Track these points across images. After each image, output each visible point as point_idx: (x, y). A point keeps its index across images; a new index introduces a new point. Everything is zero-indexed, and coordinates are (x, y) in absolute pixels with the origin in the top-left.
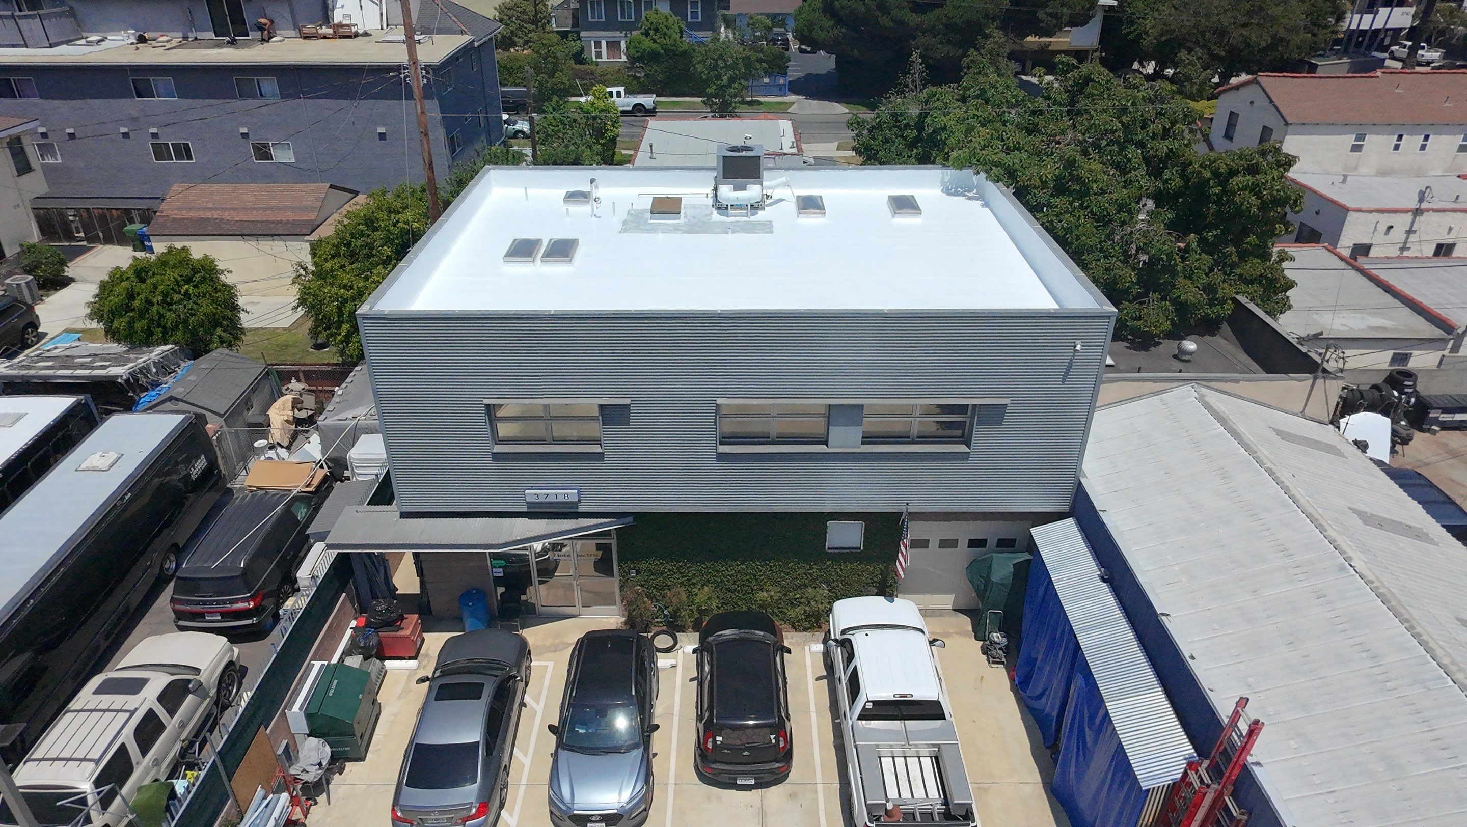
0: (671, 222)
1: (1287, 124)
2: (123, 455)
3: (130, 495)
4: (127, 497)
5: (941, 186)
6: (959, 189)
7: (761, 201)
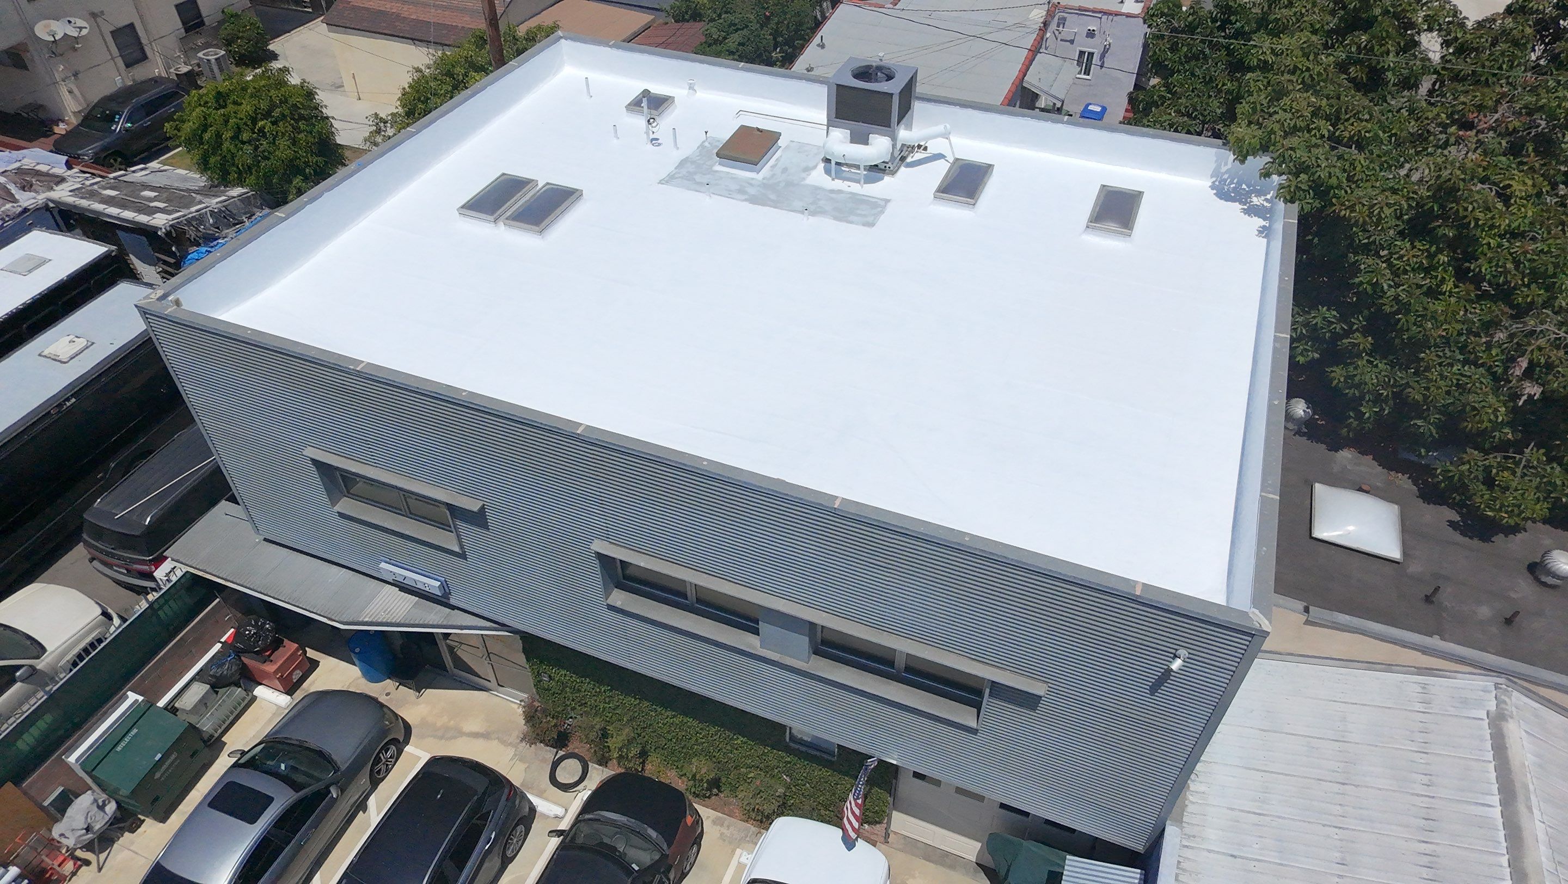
0: (742, 174)
2: (93, 343)
3: (73, 400)
4: (68, 404)
5: (1212, 177)
6: (1244, 186)
7: (890, 161)
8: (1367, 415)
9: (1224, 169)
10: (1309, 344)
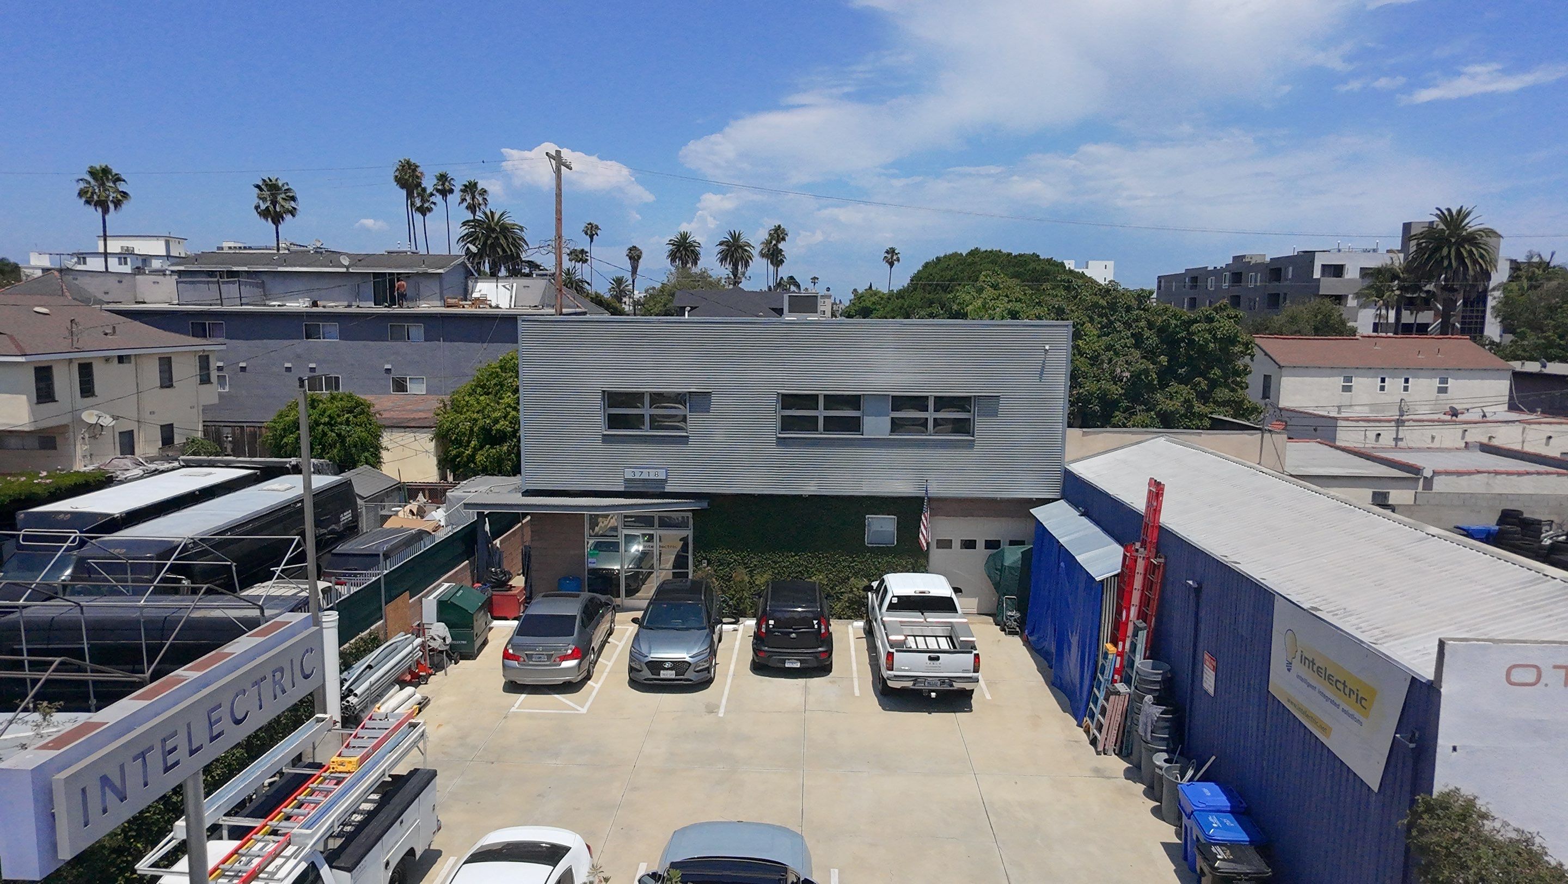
1: (1280, 367)
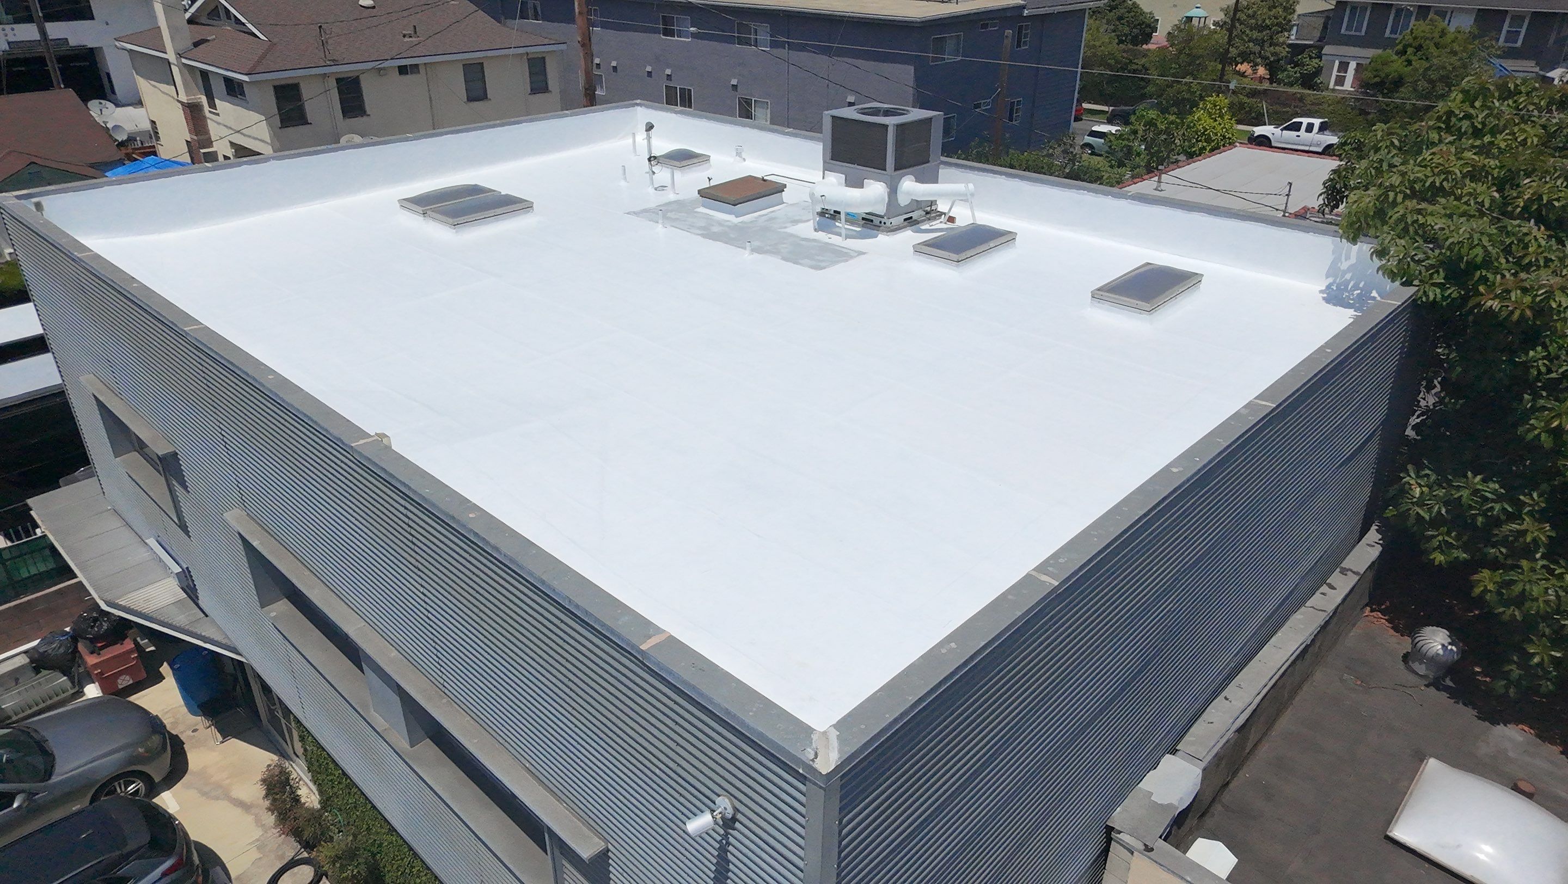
0: (721, 216)
5: (1327, 277)
6: (1374, 294)
7: (885, 215)
8: (1536, 660)
9: (1344, 265)
10: (1453, 534)
